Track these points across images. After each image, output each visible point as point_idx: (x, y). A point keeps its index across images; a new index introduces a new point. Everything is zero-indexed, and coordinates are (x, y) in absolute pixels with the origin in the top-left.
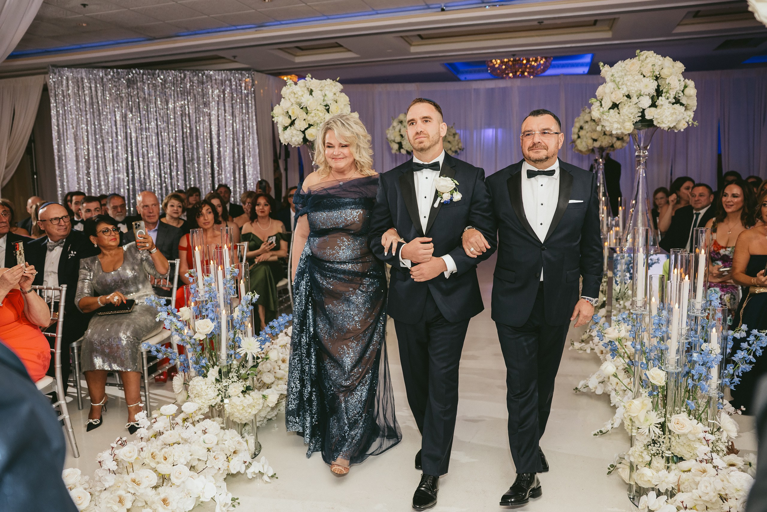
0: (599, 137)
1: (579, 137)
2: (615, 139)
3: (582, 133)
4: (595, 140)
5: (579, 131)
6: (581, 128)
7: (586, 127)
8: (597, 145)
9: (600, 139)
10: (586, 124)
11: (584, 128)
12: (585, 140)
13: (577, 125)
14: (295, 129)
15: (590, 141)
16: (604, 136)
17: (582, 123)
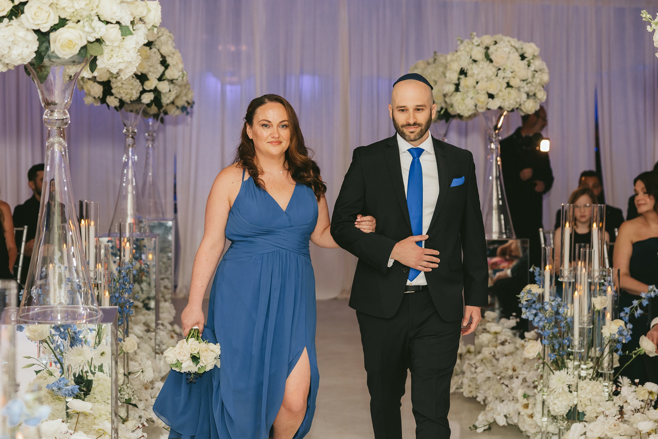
0: (501, 91)
1: (457, 89)
2: (524, 96)
3: (464, 82)
4: (491, 96)
5: (459, 79)
6: (463, 72)
7: (473, 70)
8: (494, 105)
9: (501, 94)
10: (475, 65)
11: (469, 73)
12: (471, 94)
13: (456, 67)
14: (21, 24)
15: (484, 98)
16: (509, 89)
17: (465, 63)
